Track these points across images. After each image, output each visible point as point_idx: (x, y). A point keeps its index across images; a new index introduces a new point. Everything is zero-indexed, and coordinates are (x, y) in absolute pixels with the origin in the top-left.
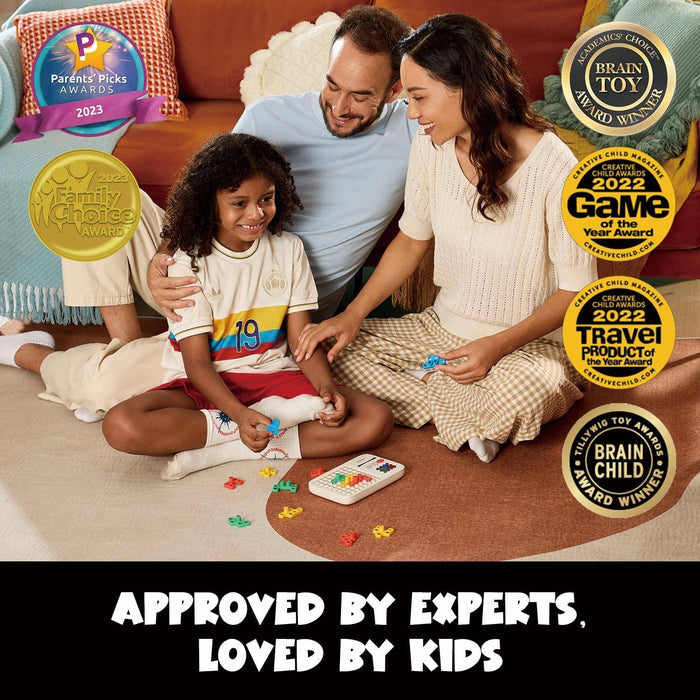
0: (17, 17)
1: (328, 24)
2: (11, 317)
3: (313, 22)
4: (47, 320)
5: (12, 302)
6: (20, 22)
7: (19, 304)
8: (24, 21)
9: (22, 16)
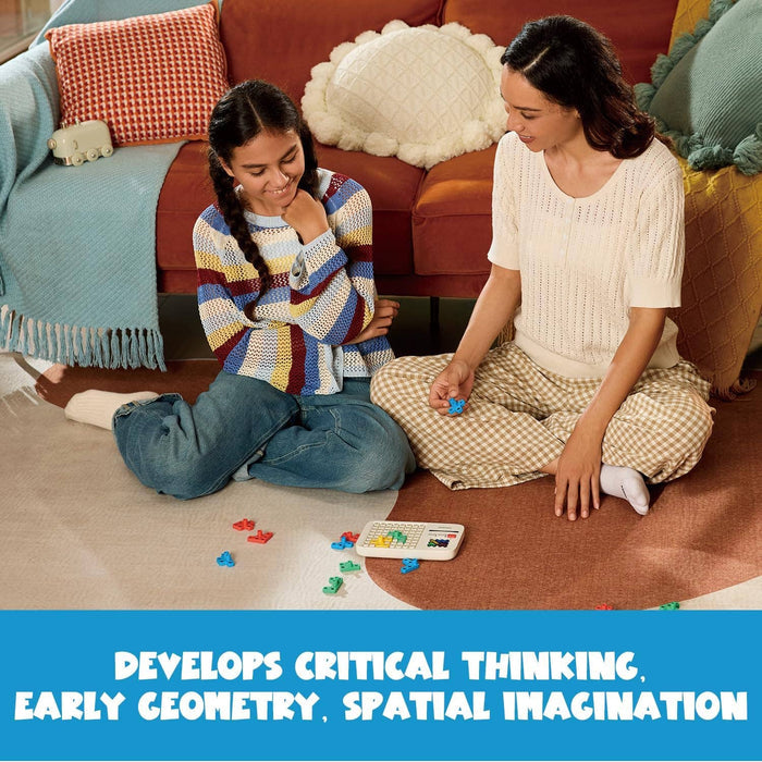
0: (50, 31)
1: (395, 33)
2: (55, 361)
3: (379, 32)
4: (95, 364)
5: (56, 345)
6: (54, 36)
7: (63, 347)
8: (58, 34)
9: (56, 30)
